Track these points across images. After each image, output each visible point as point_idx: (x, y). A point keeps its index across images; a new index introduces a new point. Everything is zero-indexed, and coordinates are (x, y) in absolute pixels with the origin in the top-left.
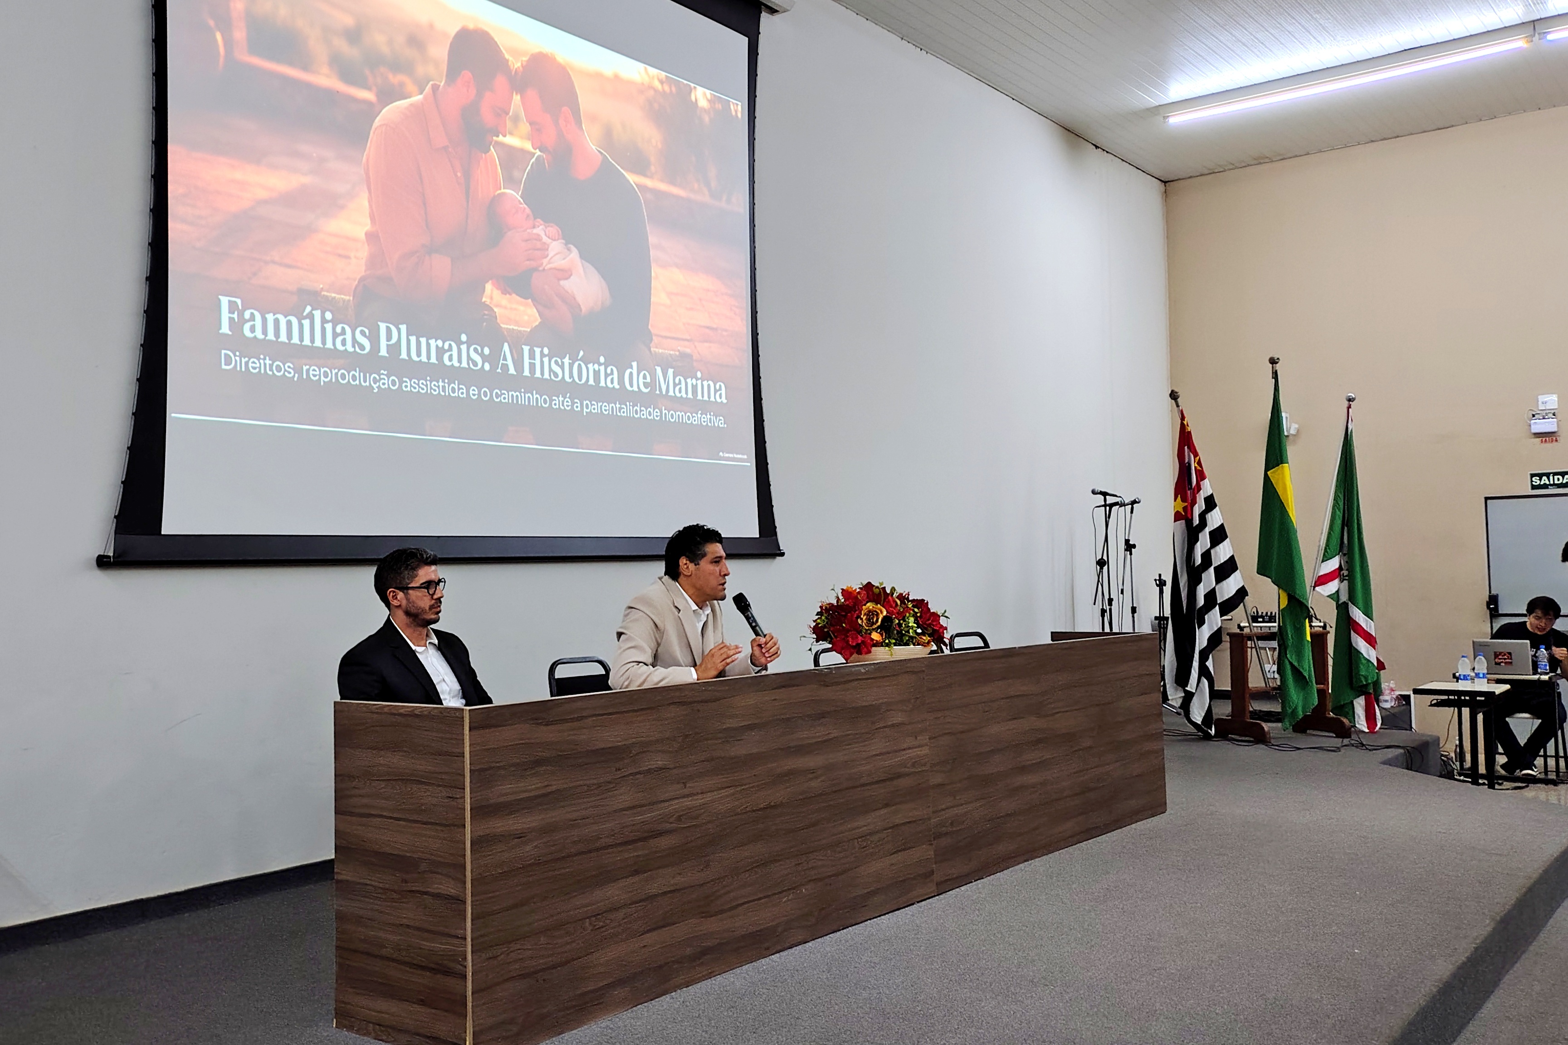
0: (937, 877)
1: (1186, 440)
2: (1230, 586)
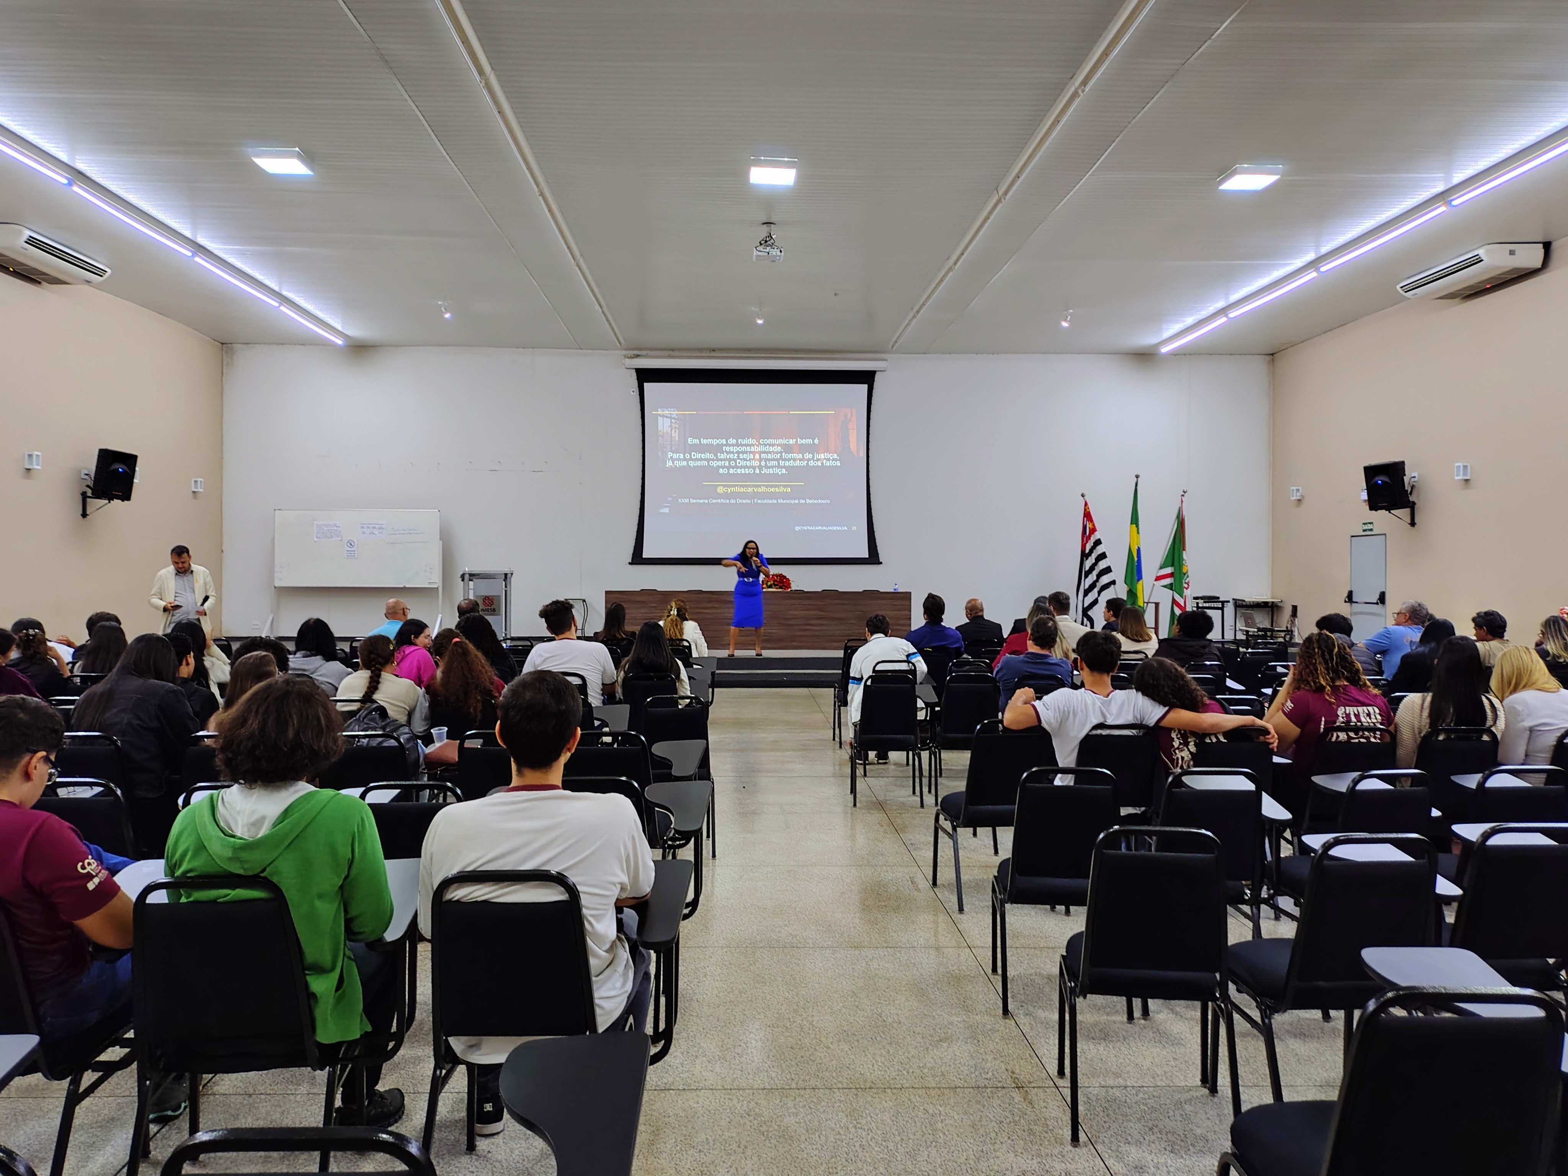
1: (1087, 515)
2: (1105, 580)
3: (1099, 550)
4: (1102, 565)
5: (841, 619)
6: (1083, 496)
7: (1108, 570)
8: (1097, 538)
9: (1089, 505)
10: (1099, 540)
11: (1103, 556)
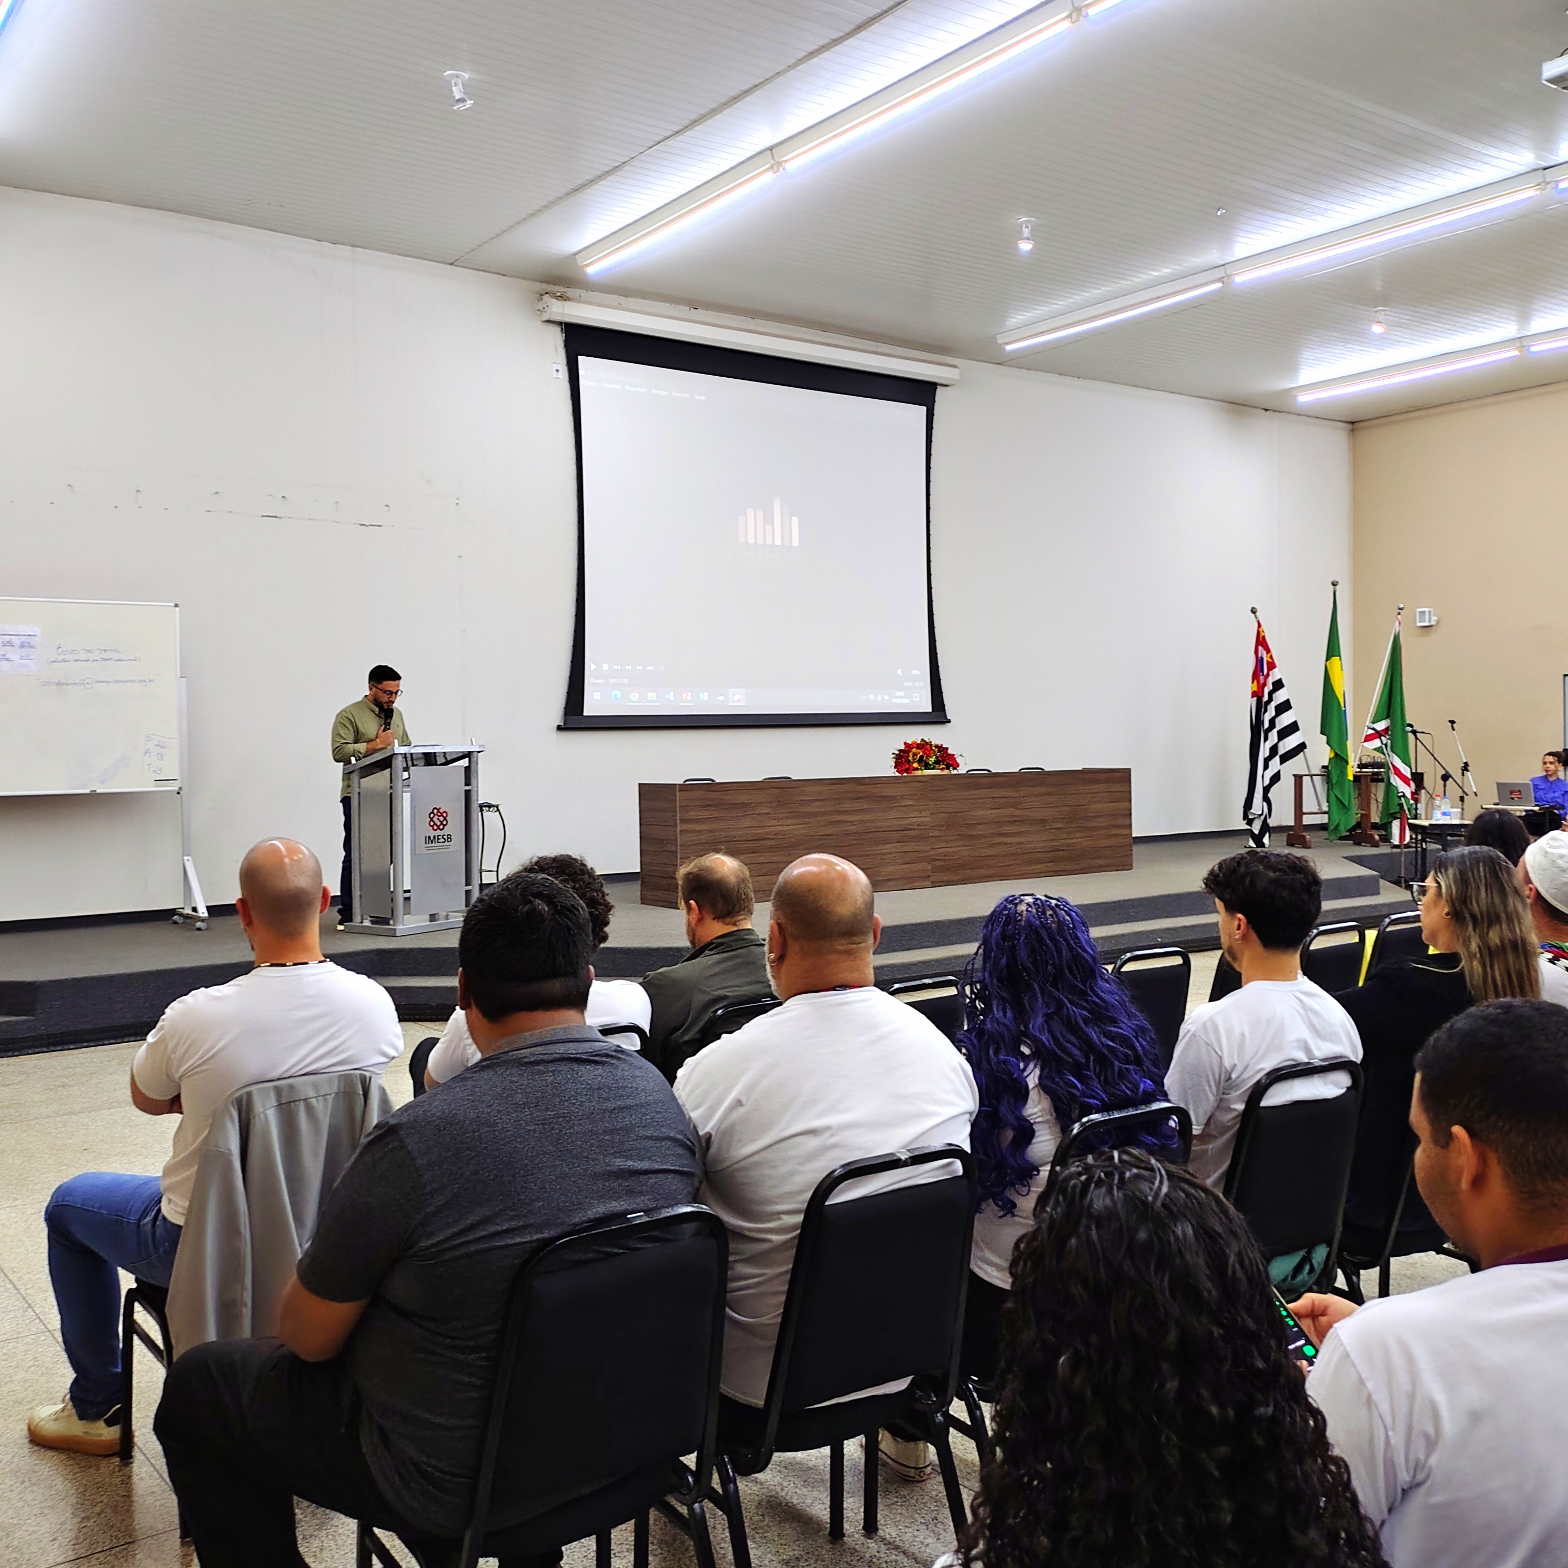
0: (932, 879)
1: (1261, 641)
2: (1291, 742)
3: (1280, 696)
4: (1285, 720)
5: (1042, 821)
6: (1254, 611)
7: (1293, 728)
8: (1278, 678)
9: (1264, 626)
10: (1280, 680)
11: (1285, 707)
